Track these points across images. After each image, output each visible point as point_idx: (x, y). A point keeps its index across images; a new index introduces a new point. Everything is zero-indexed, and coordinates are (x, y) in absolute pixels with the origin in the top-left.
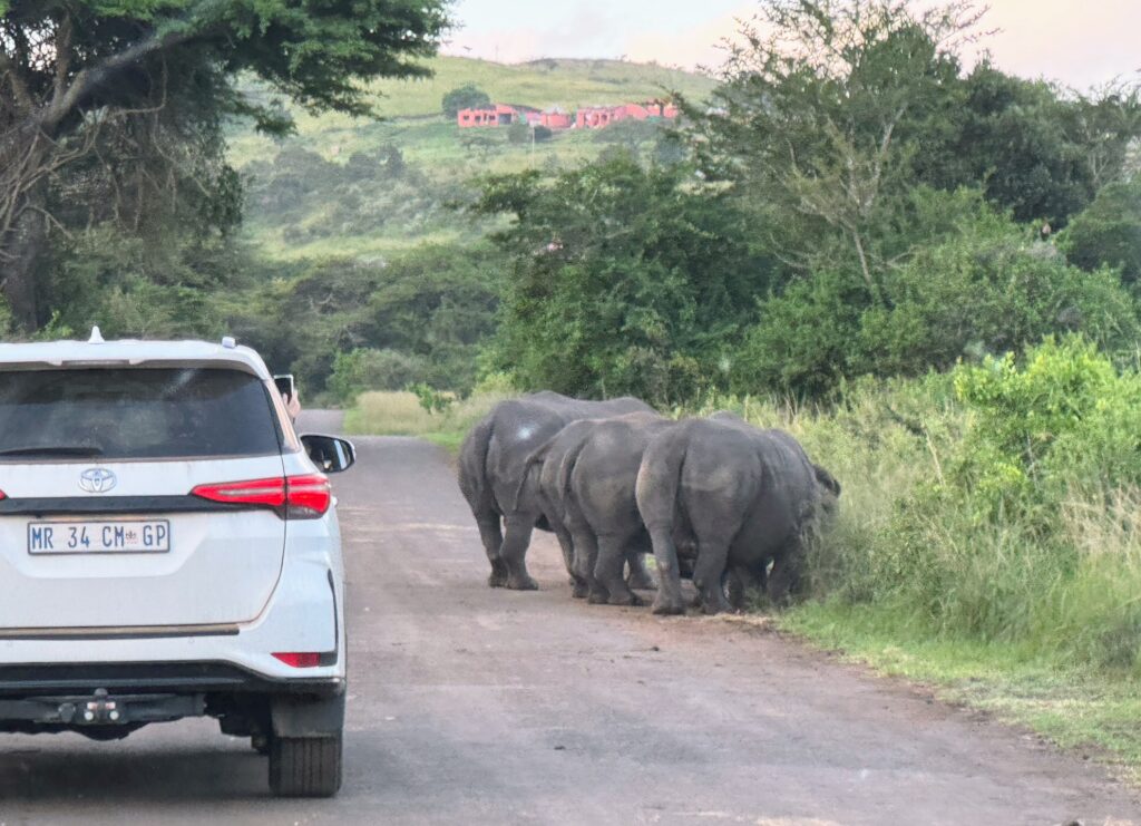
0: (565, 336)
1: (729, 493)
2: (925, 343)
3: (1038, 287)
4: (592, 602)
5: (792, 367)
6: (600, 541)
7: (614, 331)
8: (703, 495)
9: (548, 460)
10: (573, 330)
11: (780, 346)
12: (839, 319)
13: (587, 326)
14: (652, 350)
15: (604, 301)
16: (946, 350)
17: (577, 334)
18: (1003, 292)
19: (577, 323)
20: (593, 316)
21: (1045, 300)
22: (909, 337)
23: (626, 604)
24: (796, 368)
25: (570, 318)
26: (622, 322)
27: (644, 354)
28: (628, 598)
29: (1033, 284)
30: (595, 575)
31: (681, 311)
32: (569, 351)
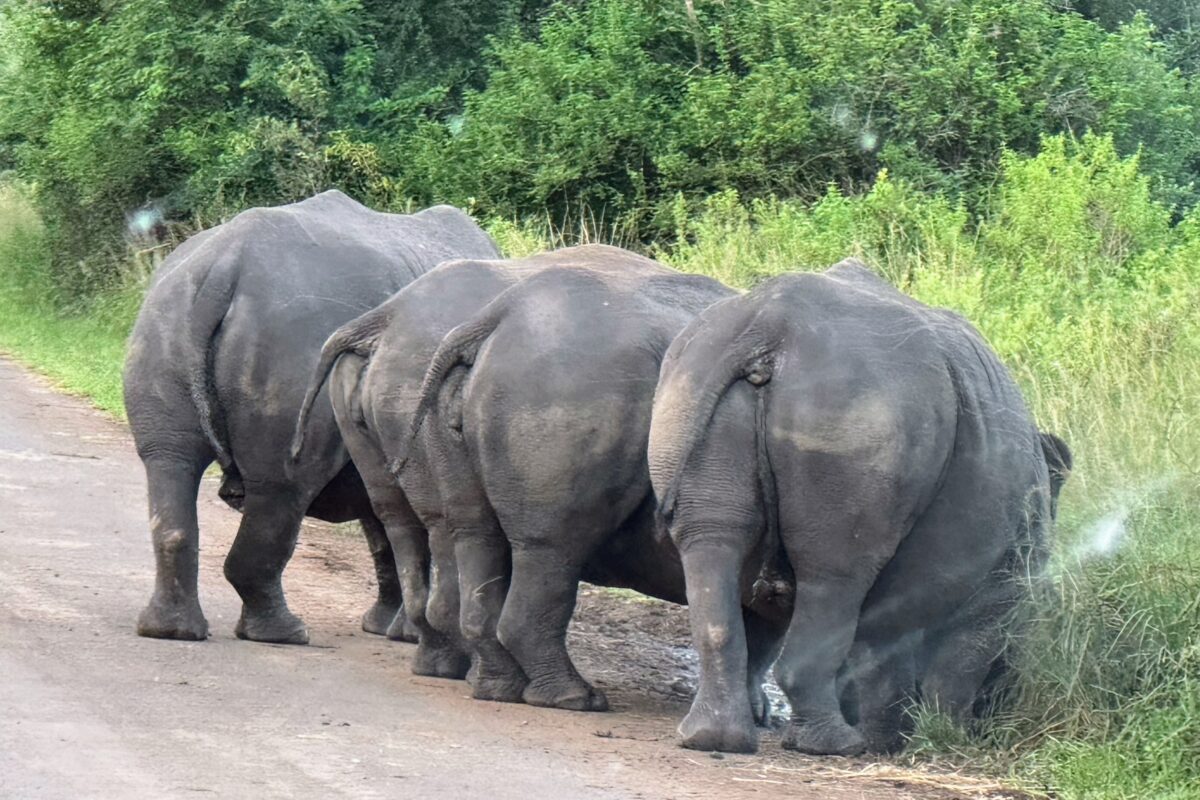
0: (134, 92)
1: (884, 462)
2: (807, 138)
3: (1015, 47)
4: (484, 696)
5: (555, 171)
6: (518, 555)
7: (223, 87)
8: (822, 466)
9: (382, 350)
10: (149, 80)
11: (529, 129)
12: (641, 87)
13: (176, 76)
14: (294, 125)
15: (209, 29)
16: (844, 154)
17: (157, 89)
18: (954, 53)
19: (157, 69)
20: (185, 57)
21: (1027, 72)
22: (780, 126)
23: (567, 705)
24: (561, 173)
25: (145, 60)
26: (240, 72)
27: (280, 132)
28: (575, 693)
29: (1008, 41)
30: (499, 635)
31: (348, 57)
32: (139, 119)
